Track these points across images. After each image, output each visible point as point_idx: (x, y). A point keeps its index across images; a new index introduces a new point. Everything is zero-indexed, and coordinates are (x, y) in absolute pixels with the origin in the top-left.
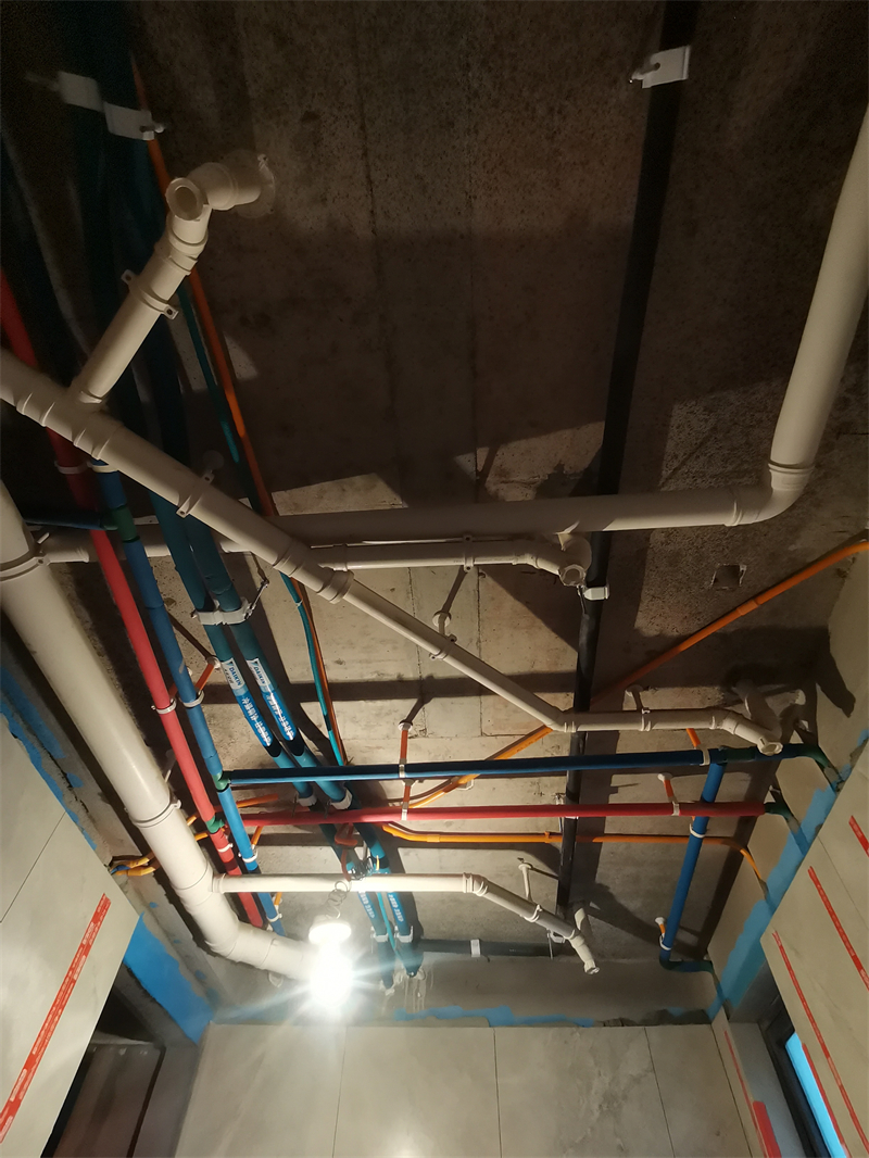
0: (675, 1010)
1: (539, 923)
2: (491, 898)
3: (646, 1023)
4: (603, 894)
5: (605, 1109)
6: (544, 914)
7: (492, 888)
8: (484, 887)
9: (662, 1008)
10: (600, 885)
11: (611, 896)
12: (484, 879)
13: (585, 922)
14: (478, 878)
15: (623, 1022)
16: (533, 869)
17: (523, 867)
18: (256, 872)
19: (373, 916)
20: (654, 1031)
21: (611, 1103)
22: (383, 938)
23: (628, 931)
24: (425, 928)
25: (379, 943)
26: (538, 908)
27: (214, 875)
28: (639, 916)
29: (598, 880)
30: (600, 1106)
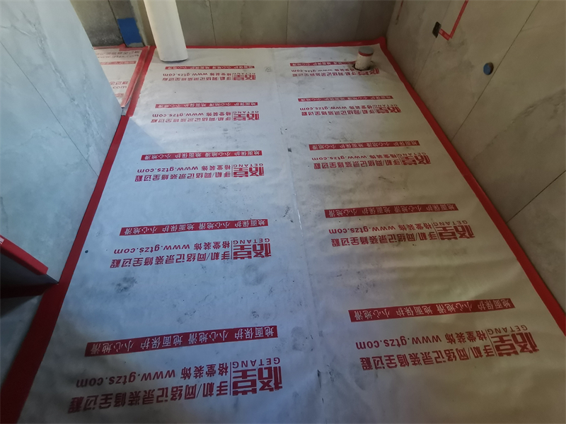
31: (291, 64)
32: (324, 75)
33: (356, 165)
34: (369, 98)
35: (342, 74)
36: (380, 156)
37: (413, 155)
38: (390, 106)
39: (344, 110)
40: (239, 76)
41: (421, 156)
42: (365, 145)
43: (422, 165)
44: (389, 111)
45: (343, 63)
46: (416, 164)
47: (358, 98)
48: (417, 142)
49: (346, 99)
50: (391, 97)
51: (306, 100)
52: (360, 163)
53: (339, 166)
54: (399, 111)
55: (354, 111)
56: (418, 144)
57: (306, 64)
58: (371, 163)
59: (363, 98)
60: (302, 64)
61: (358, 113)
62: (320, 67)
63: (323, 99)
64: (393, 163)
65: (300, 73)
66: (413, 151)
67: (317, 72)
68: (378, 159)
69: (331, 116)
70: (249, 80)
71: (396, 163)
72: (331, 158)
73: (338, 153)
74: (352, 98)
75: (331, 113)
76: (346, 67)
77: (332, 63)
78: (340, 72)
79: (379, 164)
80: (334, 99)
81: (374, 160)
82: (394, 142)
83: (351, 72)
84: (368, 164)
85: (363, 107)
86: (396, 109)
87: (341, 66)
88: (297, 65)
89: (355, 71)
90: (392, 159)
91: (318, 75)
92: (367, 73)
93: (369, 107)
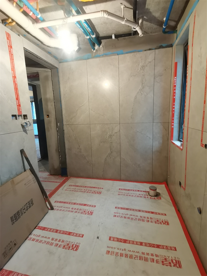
0: (164, 45)
1: (125, 24)
2: (110, 17)
3: (156, 49)
4: (148, 12)
5: (141, 68)
6: (128, 21)
7: (110, 14)
8: (107, 14)
9: (161, 45)
10: (147, 9)
11: (150, 13)
12: (107, 11)
13: (142, 23)
14: (105, 11)
15: (150, 49)
16: (126, 7)
17: (122, 7)
18: (43, 21)
19: (83, 31)
20: (157, 50)
21: (143, 67)
22: (88, 37)
23: (155, 24)
24: (100, 33)
25: (88, 39)
26: (125, 19)
27: (33, 23)
28: (159, 19)
29: (146, 7)
30: (140, 68)
31: (119, 189)
32: (132, 196)
33: (131, 257)
34: (152, 213)
35: (142, 197)
36: (148, 254)
37: (170, 258)
38: (163, 220)
39: (136, 217)
40: (95, 192)
41: (176, 260)
42: (141, 244)
43: (175, 268)
44: (162, 223)
45: (144, 191)
46: (171, 266)
47: (146, 212)
48: (175, 248)
49: (140, 211)
50: (165, 215)
51: (119, 208)
52: (134, 256)
53: (121, 256)
54: (168, 224)
55: (142, 219)
56: (176, 250)
57: (126, 190)
58: (141, 258)
59: (149, 212)
60: (124, 190)
61: (143, 221)
62: (132, 192)
63: (127, 209)
64: (155, 261)
65: (122, 193)
66: (171, 255)
67: (130, 194)
68: (146, 256)
69: (129, 220)
70: (98, 194)
71: (157, 262)
72: (118, 249)
73: (123, 245)
74: (143, 211)
75: (129, 218)
76: (145, 193)
77: (138, 191)
78: (141, 196)
79: (146, 260)
80: (133, 210)
81: (143, 256)
82: (160, 245)
83: (146, 196)
84: (139, 258)
85: (148, 218)
86: (167, 223)
87: (143, 193)
88: (122, 189)
89: (149, 197)
90: (155, 258)
91: (130, 195)
92: (155, 198)
93: (151, 218)
